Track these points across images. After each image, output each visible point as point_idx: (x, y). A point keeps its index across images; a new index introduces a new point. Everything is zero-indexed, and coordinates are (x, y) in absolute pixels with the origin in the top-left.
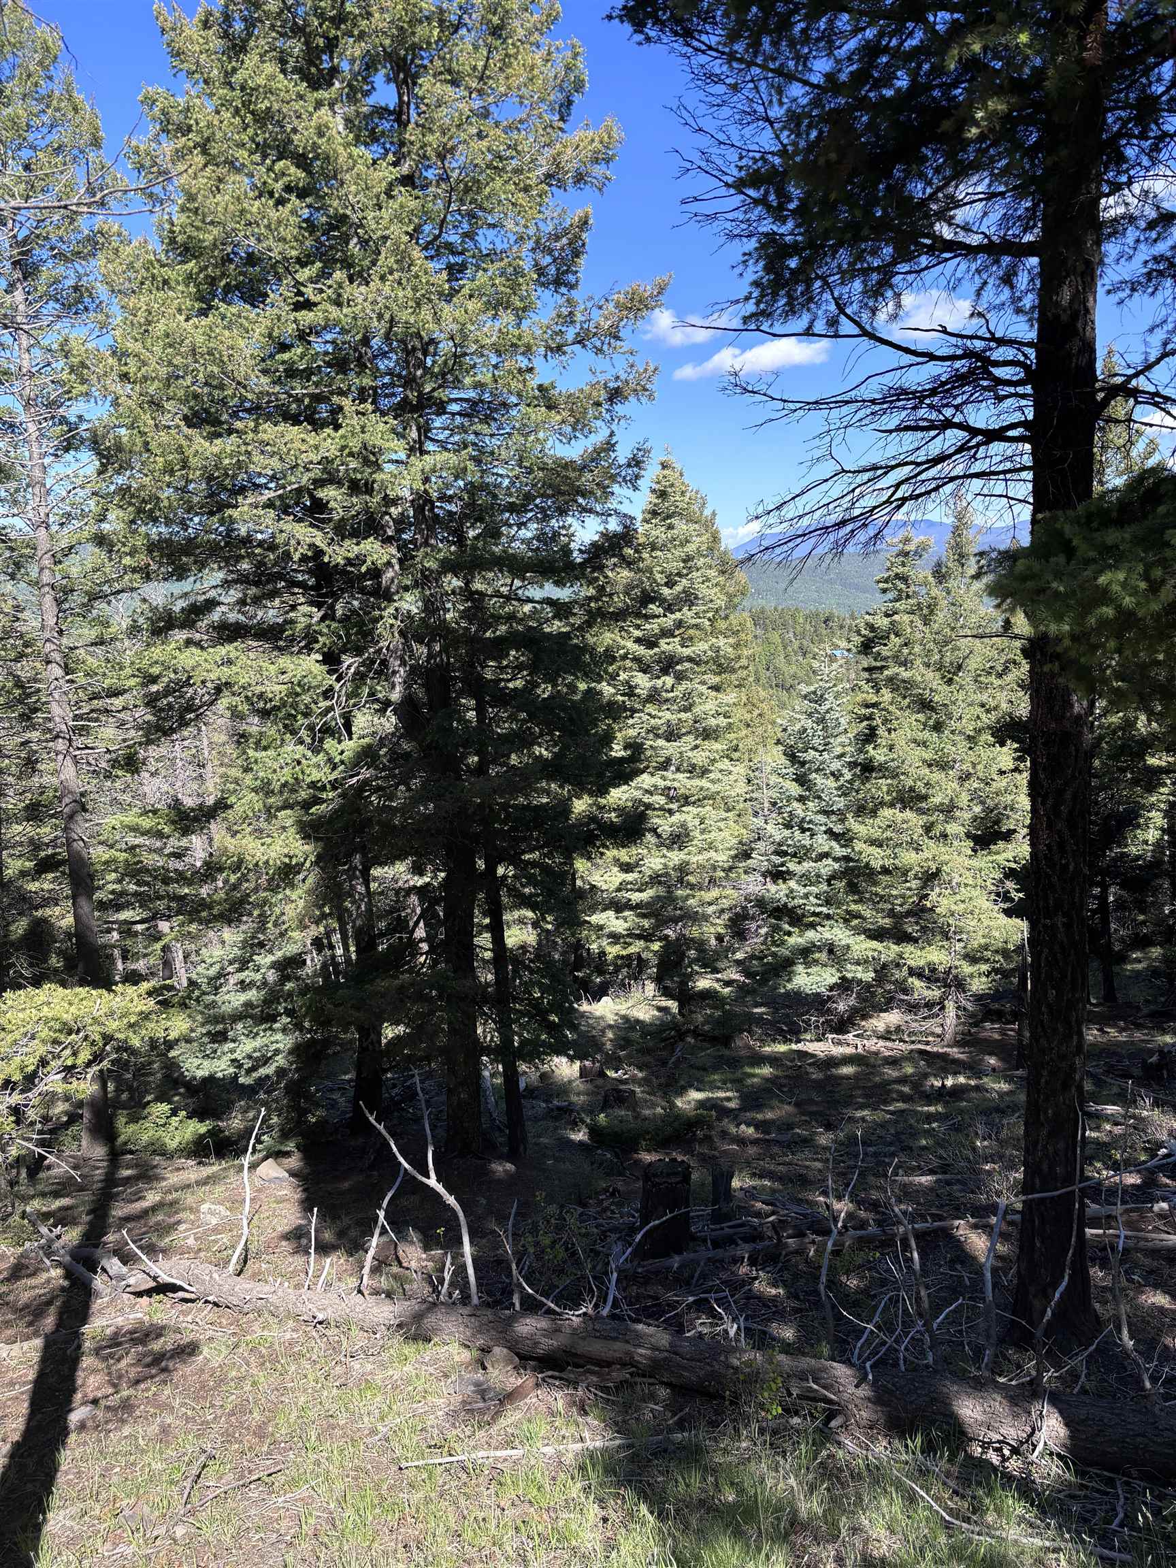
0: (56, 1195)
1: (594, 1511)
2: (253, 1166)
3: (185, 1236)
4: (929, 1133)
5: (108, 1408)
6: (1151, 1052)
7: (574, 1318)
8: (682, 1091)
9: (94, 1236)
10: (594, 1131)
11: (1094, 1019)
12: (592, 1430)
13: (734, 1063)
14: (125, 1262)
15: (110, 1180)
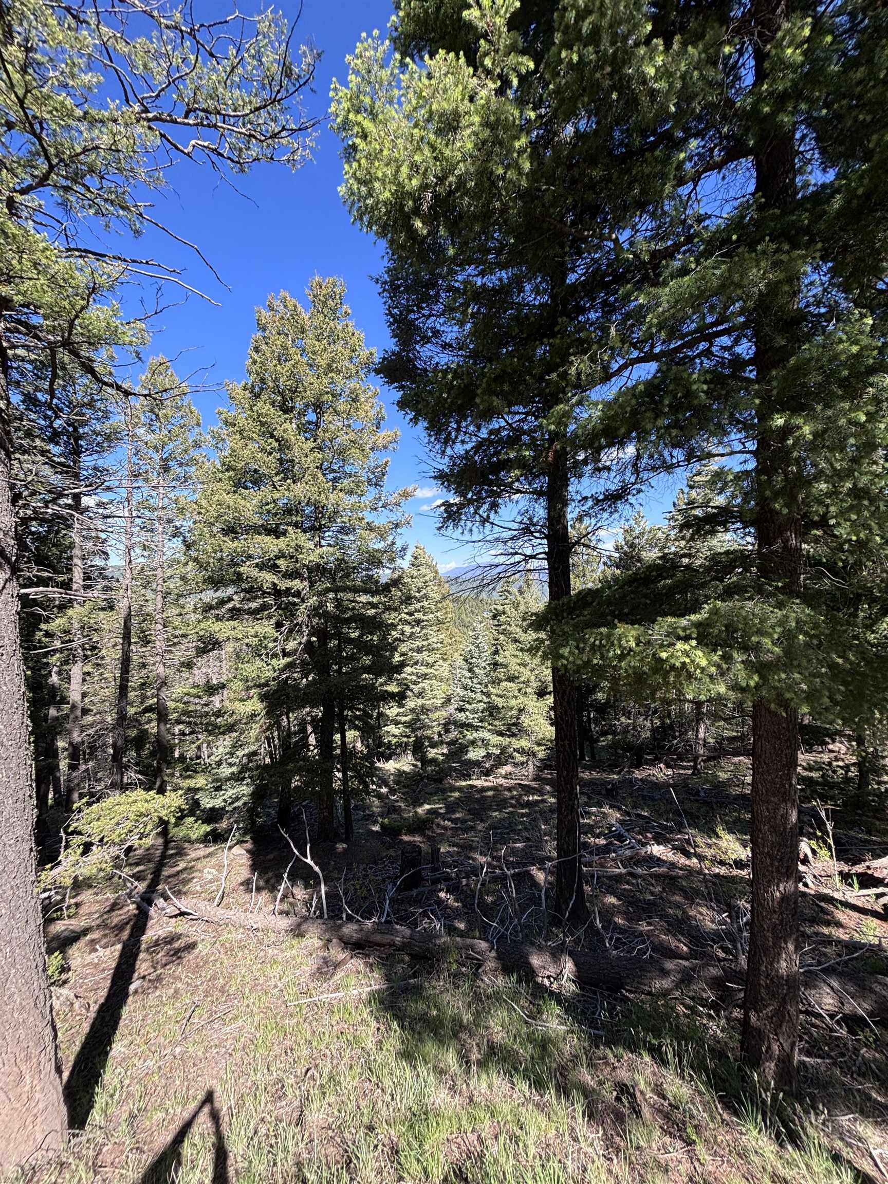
0: (137, 864)
1: (374, 1024)
2: (231, 848)
3: (195, 886)
4: (522, 823)
5: (150, 981)
6: (609, 783)
7: (369, 924)
8: (421, 805)
9: (152, 888)
10: (383, 826)
11: (586, 768)
12: (376, 980)
13: (444, 791)
14: (166, 900)
15: (164, 856)
